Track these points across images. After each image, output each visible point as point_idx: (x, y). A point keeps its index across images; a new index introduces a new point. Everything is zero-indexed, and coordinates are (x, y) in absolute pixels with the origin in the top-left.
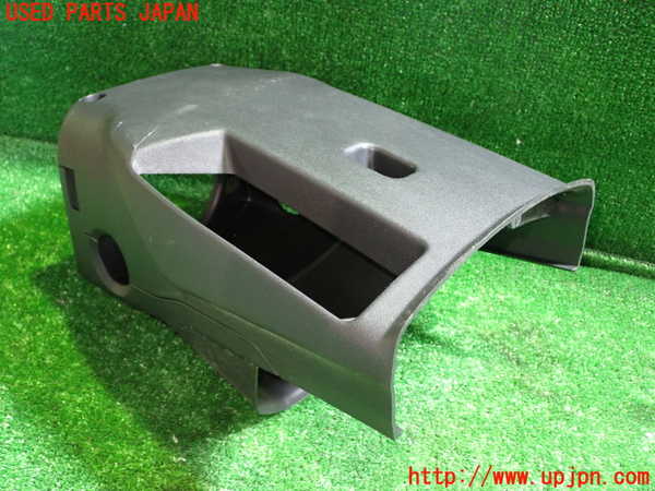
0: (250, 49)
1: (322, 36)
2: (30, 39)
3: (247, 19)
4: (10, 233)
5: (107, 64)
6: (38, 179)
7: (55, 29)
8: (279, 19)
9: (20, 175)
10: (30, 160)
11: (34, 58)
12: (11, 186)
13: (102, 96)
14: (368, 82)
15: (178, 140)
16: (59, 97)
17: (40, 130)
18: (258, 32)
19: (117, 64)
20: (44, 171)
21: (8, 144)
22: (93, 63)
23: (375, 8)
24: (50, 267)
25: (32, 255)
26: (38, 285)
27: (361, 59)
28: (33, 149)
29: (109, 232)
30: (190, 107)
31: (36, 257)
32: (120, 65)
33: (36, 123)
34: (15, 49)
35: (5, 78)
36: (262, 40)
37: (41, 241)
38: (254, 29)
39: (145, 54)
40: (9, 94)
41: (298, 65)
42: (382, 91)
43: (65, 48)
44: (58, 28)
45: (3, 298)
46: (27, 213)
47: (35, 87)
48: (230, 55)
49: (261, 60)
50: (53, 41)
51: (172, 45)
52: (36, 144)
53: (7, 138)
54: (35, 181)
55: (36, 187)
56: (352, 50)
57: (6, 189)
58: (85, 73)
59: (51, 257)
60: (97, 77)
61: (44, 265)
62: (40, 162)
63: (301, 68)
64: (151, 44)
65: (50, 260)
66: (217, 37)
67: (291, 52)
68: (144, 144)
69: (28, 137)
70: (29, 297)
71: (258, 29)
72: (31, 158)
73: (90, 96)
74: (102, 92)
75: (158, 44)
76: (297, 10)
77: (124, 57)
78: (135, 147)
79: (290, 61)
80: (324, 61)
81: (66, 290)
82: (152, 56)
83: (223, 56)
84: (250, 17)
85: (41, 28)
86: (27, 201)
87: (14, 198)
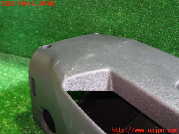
0: (110, 28)
1: (142, 23)
2: (23, 20)
3: (111, 15)
4: (9, 96)
5: (52, 31)
6: (23, 72)
7: (33, 17)
8: (124, 16)
9: (16, 70)
10: (21, 65)
11: (24, 27)
12: (13, 75)
13: (50, 46)
14: (159, 43)
15: (87, 73)
16: (33, 42)
17: (25, 53)
18: (114, 21)
19: (56, 31)
20: (25, 69)
21: (13, 57)
22: (46, 30)
23: (168, 12)
24: (23, 113)
25: (17, 107)
26: (17, 122)
27: (158, 34)
28: (22, 60)
29: (49, 110)
30: (91, 55)
31: (18, 108)
32: (57, 31)
33: (24, 51)
34: (18, 23)
35: (14, 34)
36: (116, 24)
37: (21, 100)
38: (113, 20)
39: (67, 27)
40: (15, 40)
41: (129, 35)
42: (165, 47)
43: (37, 24)
44: (35, 16)
45: (1, 128)
46: (17, 87)
47: (24, 38)
48: (101, 29)
49: (114, 32)
50: (32, 21)
51: (78, 24)
52: (23, 58)
53: (13, 55)
54: (22, 73)
55: (22, 75)
56: (154, 30)
57: (11, 76)
58: (43, 34)
59: (24, 108)
60: (48, 35)
61: (20, 112)
62: (24, 65)
63: (130, 36)
64: (70, 24)
65: (23, 110)
66: (97, 22)
67: (127, 29)
68: (70, 75)
69: (21, 55)
70: (12, 129)
71: (114, 19)
72: (21, 64)
73: (45, 46)
74: (50, 44)
75: (73, 24)
76: (133, 12)
77: (59, 28)
78: (66, 76)
79: (126, 33)
80: (141, 34)
81: (28, 125)
82: (70, 28)
83: (98, 30)
84: (112, 14)
85: (28, 16)
86: (18, 81)
87: (13, 80)
